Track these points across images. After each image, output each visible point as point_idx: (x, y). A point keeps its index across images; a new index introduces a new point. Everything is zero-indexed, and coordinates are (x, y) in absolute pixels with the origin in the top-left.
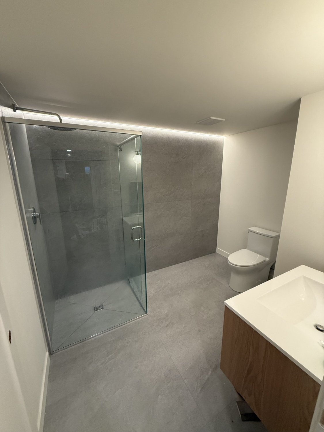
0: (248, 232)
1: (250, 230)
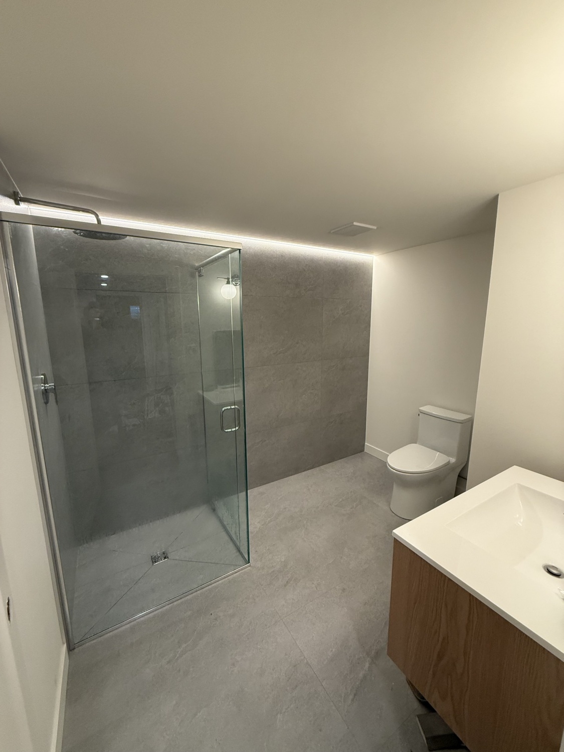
0: (419, 415)
1: (422, 410)
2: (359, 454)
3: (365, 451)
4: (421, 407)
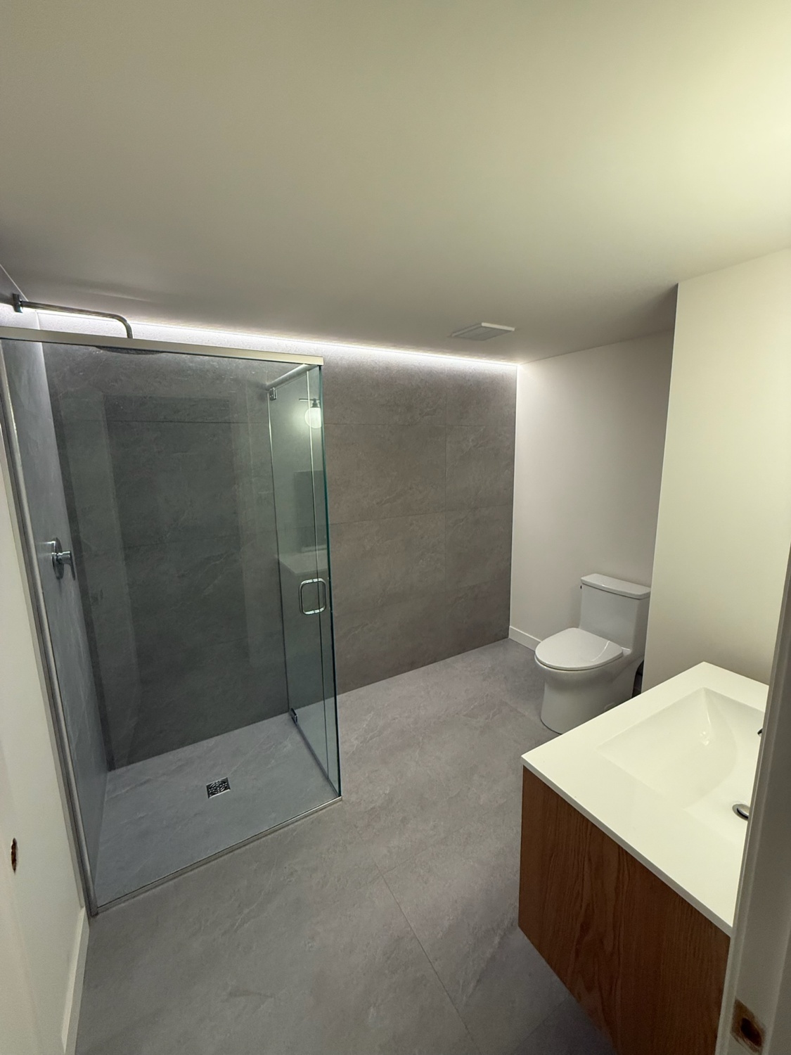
0: (581, 587)
1: (585, 581)
2: (501, 642)
3: (510, 637)
4: (583, 576)
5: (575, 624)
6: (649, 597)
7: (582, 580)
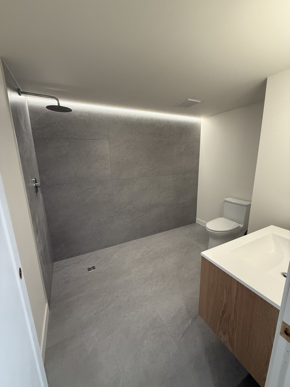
0: (224, 203)
1: (225, 200)
2: (193, 224)
3: (196, 222)
4: (225, 198)
5: (222, 216)
6: (251, 205)
7: (224, 200)
